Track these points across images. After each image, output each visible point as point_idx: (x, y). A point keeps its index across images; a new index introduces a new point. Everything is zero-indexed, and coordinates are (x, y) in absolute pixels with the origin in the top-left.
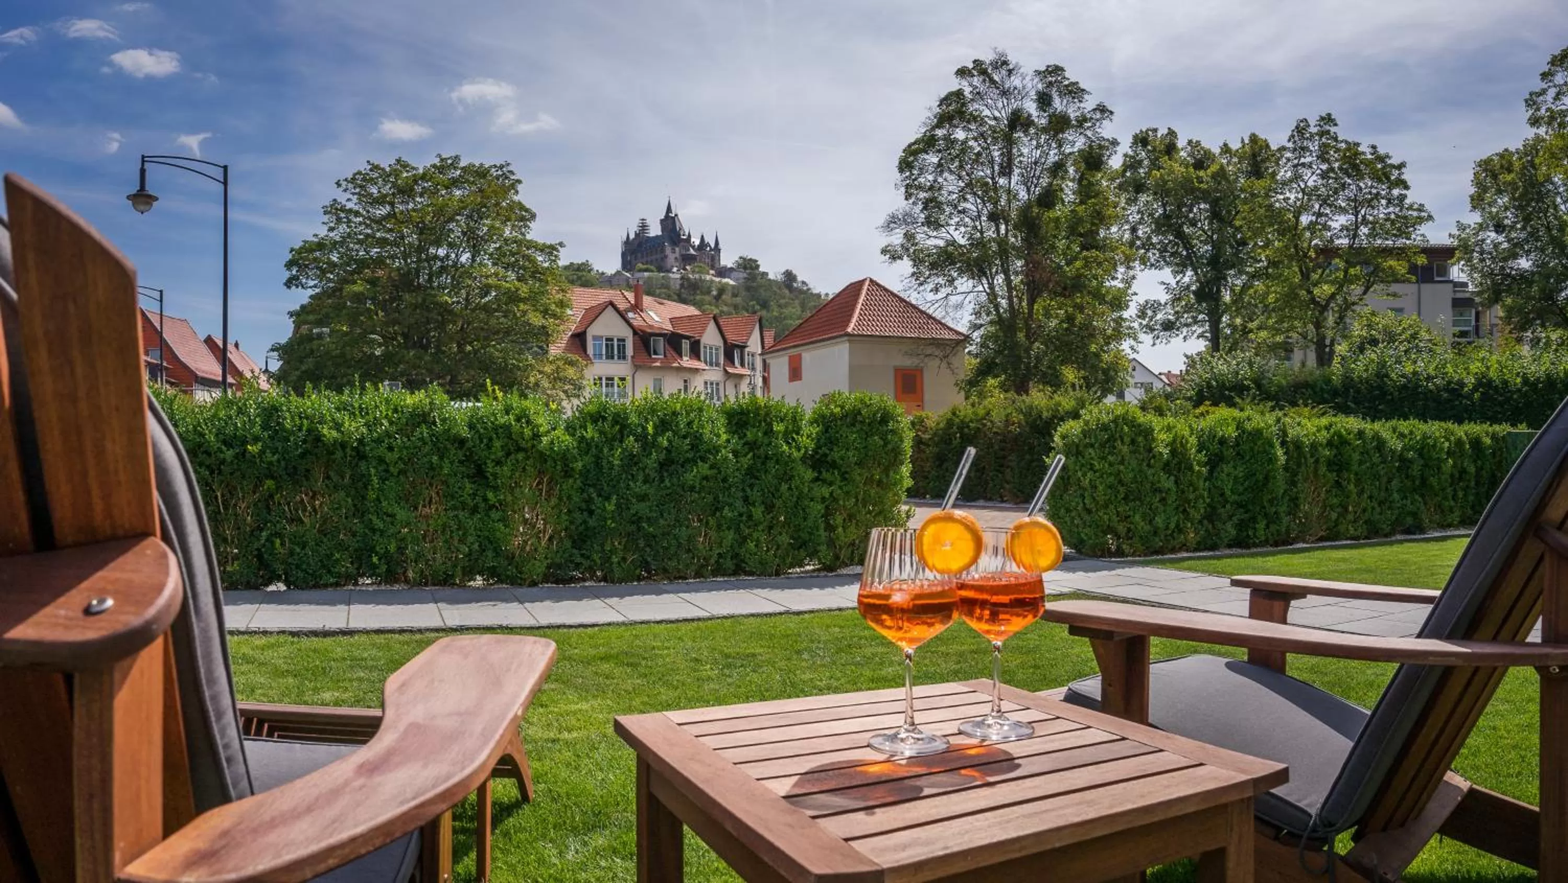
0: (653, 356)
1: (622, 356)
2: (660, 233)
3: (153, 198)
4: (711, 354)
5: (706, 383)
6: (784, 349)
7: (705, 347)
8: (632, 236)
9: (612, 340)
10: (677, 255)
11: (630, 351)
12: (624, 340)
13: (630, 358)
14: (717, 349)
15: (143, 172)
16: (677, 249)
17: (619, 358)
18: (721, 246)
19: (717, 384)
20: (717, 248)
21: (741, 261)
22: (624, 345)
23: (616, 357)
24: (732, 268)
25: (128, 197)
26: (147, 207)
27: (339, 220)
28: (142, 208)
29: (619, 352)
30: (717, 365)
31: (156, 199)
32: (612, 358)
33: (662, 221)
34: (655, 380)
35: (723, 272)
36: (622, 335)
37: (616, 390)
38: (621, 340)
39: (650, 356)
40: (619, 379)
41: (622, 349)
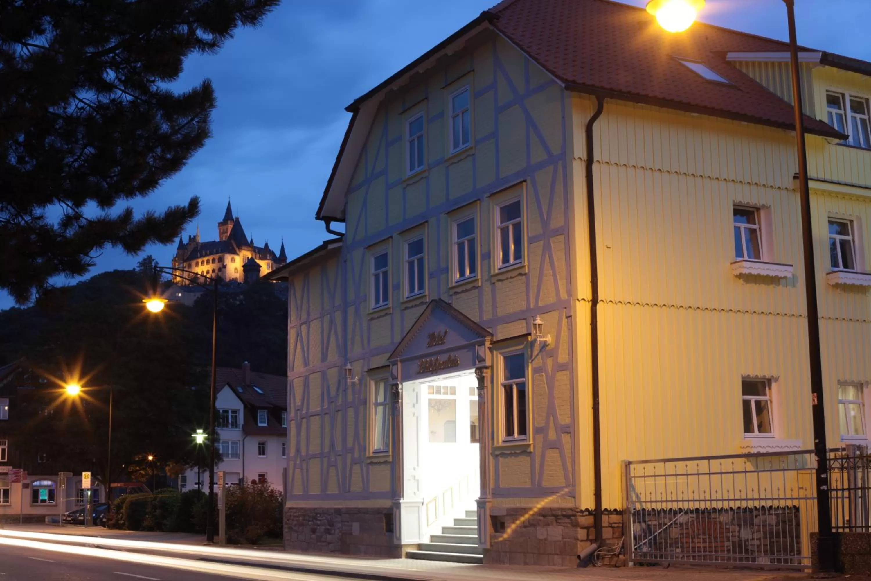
0: (259, 425)
1: (235, 424)
8: (186, 241)
9: (227, 412)
11: (241, 420)
13: (241, 426)
17: (232, 426)
22: (237, 416)
23: (230, 426)
29: (232, 422)
32: (227, 426)
34: (259, 443)
36: (235, 408)
37: (230, 452)
38: (235, 412)
39: (257, 424)
40: (232, 443)
41: (235, 418)
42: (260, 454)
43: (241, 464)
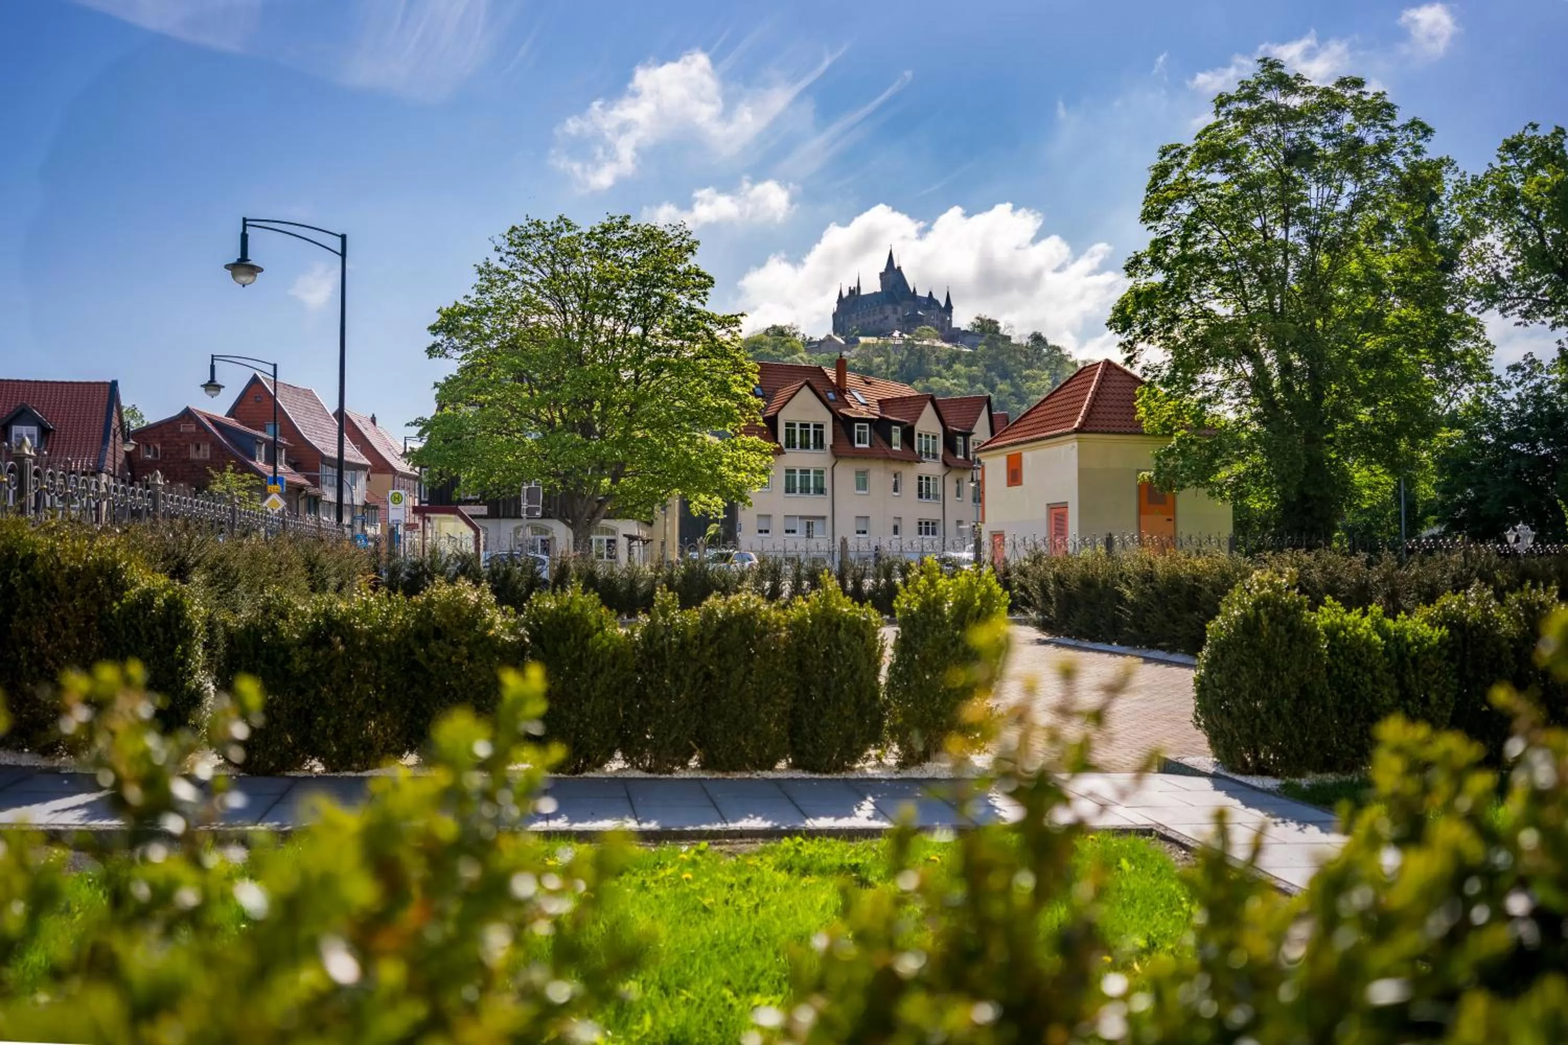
0: (857, 445)
1: (819, 444)
2: (879, 290)
3: (254, 270)
4: (927, 442)
5: (920, 478)
6: (1003, 447)
7: (920, 435)
8: (845, 294)
9: (808, 426)
10: (900, 315)
11: (828, 439)
12: (821, 426)
13: (828, 447)
14: (934, 438)
15: (244, 238)
16: (899, 309)
17: (815, 447)
18: (953, 303)
19: (935, 479)
20: (949, 307)
21: (978, 322)
22: (822, 433)
23: (812, 447)
24: (966, 331)
25: (227, 267)
26: (251, 279)
27: (493, 283)
28: (243, 279)
29: (815, 441)
30: (935, 456)
31: (261, 270)
32: (808, 447)
33: (881, 275)
34: (857, 473)
35: (954, 336)
36: (819, 420)
37: (812, 485)
38: (819, 426)
39: (853, 445)
40: (815, 472)
41: (819, 437)
42: (858, 489)
43: (829, 501)
